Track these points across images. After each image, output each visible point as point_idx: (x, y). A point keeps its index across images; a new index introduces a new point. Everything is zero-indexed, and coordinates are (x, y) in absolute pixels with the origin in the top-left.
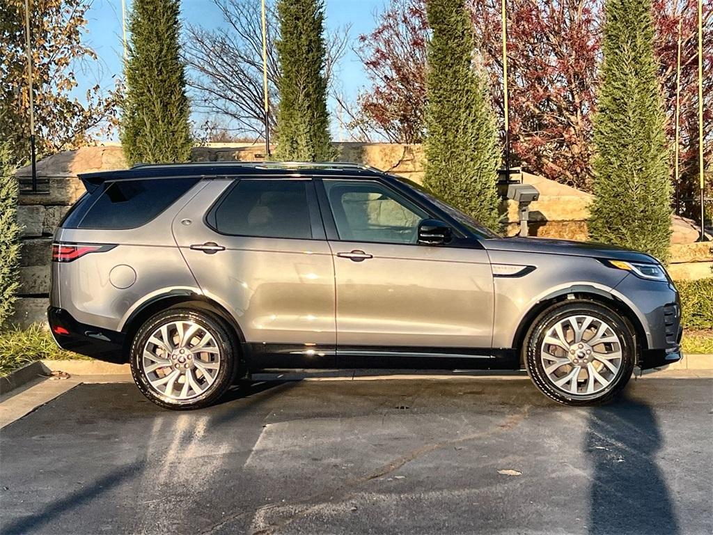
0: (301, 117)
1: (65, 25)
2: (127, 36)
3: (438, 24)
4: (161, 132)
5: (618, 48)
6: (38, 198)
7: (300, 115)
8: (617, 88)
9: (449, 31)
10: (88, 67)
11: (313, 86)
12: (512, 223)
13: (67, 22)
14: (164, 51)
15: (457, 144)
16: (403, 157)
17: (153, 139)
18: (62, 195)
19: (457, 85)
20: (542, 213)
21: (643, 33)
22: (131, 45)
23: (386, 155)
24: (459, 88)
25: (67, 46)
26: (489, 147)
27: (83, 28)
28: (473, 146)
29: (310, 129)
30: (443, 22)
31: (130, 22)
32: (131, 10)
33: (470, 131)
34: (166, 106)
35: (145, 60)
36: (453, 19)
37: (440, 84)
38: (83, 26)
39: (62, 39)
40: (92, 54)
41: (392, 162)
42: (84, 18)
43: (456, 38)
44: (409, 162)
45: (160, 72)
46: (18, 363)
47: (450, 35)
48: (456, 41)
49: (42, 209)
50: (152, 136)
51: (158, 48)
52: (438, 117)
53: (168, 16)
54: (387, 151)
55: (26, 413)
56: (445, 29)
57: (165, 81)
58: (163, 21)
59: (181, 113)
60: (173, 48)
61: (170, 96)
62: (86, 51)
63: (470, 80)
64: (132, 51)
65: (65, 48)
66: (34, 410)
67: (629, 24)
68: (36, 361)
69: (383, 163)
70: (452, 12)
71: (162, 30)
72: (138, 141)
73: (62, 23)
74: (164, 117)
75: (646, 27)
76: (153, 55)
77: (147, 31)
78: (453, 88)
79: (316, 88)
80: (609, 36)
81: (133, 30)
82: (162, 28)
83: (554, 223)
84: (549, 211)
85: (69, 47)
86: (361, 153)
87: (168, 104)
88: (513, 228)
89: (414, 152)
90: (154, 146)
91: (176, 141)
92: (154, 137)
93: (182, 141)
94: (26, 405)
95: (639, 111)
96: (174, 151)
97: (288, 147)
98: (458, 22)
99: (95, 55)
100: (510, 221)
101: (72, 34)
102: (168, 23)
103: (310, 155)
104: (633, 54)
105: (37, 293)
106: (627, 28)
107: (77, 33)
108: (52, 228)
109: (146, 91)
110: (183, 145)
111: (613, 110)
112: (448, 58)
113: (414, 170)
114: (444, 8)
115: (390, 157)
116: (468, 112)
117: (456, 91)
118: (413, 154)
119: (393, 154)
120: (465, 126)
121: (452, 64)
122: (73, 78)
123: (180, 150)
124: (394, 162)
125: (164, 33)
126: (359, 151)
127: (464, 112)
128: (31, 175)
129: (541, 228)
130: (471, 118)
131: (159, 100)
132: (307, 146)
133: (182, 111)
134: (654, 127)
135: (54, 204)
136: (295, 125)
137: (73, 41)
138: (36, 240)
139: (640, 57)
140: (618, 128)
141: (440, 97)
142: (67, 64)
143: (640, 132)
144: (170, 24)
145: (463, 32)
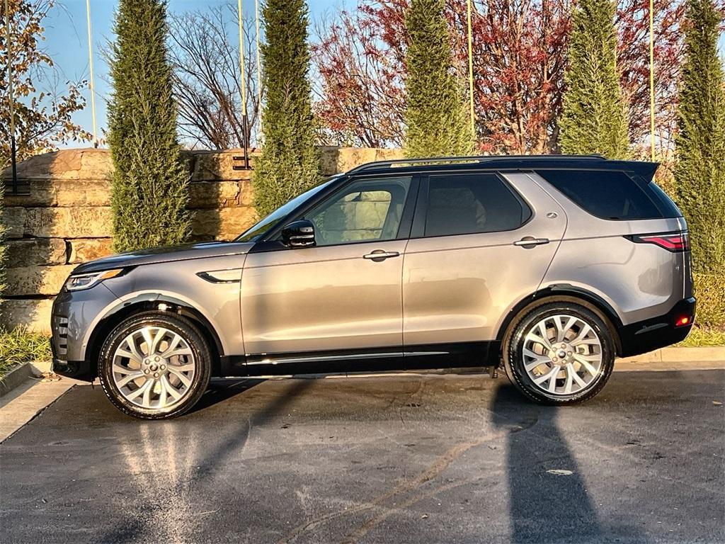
0: (288, 119)
1: (22, 32)
2: (115, 38)
3: (417, 31)
4: (150, 133)
5: (585, 56)
6: (19, 199)
7: (287, 118)
8: (585, 95)
9: (428, 38)
10: (43, 74)
11: (299, 90)
13: (24, 29)
14: (153, 53)
15: (437, 147)
17: (142, 141)
18: (43, 198)
19: (436, 90)
21: (608, 42)
22: (118, 47)
24: (438, 93)
25: (23, 53)
26: (468, 150)
27: (39, 35)
28: (452, 149)
29: (297, 131)
30: (422, 29)
31: (118, 24)
32: (118, 13)
33: (450, 135)
34: (154, 108)
35: (133, 62)
36: (432, 27)
37: (419, 89)
38: (39, 33)
39: (18, 46)
40: (48, 60)
42: (40, 25)
43: (434, 44)
45: (149, 74)
46: (9, 365)
47: (429, 41)
48: (434, 47)
49: (23, 211)
50: (140, 138)
51: (146, 51)
52: (419, 121)
53: (156, 18)
55: (31, 417)
56: (424, 36)
57: (153, 83)
58: (151, 24)
59: (169, 115)
60: (161, 51)
61: (158, 98)
62: (42, 58)
63: (447, 86)
64: (118, 53)
65: (21, 55)
66: (38, 415)
67: (594, 34)
68: (26, 363)
70: (430, 19)
71: (150, 33)
72: (125, 143)
73: (19, 30)
74: (152, 119)
75: (611, 36)
76: (142, 57)
77: (135, 33)
78: (433, 93)
79: (302, 91)
80: (576, 45)
81: (120, 33)
82: (150, 30)
85: (26, 54)
86: (335, 156)
87: (156, 105)
90: (143, 147)
91: (165, 142)
92: (143, 139)
93: (171, 143)
94: (29, 409)
95: (606, 116)
96: (163, 153)
97: (275, 149)
98: (437, 29)
99: (51, 62)
101: (28, 41)
102: (156, 25)
103: (297, 157)
104: (599, 62)
105: (20, 294)
106: (594, 37)
107: (33, 40)
108: (33, 230)
109: (134, 92)
110: (171, 147)
111: (580, 115)
112: (428, 64)
114: (423, 15)
115: (363, 160)
116: (446, 116)
117: (436, 96)
118: (384, 157)
119: (365, 158)
120: (445, 129)
121: (432, 70)
122: (31, 84)
123: (168, 152)
125: (152, 36)
126: (334, 154)
127: (443, 116)
128: (12, 177)
130: (450, 122)
131: (147, 102)
132: (294, 148)
133: (169, 114)
134: (619, 132)
135: (35, 205)
136: (282, 127)
137: (29, 48)
138: (18, 242)
139: (606, 65)
140: (585, 133)
141: (420, 101)
142: (25, 70)
143: (606, 137)
144: (158, 27)
145: (441, 39)
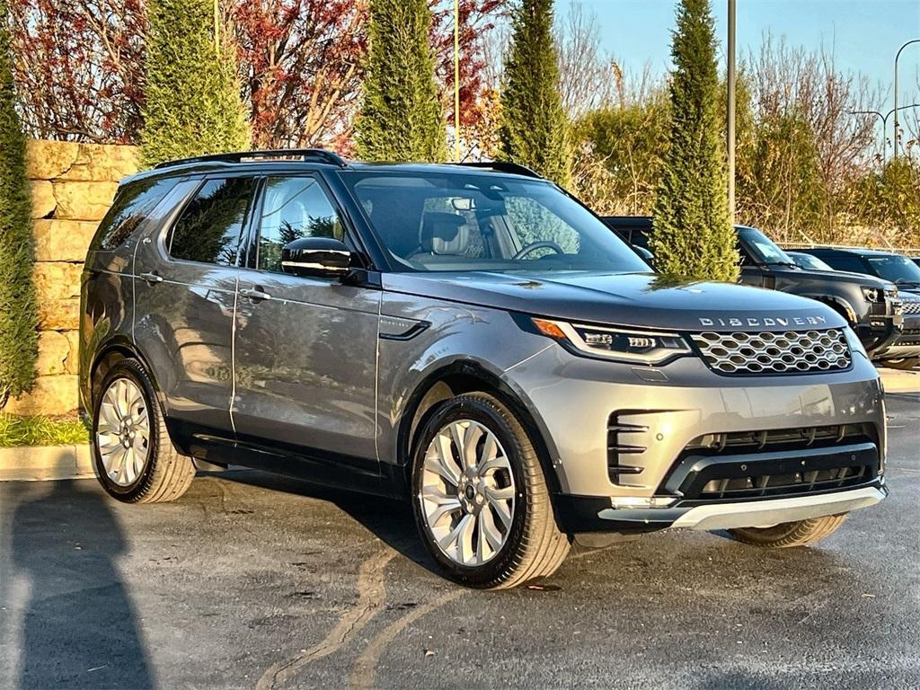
5: (392, 31)
16: (77, 160)
21: (422, 16)
23: (52, 154)
41: (61, 165)
44: (84, 168)
54: (55, 149)
69: (49, 166)
80: (379, 15)
89: (91, 153)
95: (420, 117)
104: (412, 41)
106: (403, 6)
111: (386, 114)
113: (90, 178)
115: (59, 157)
118: (90, 156)
119: (63, 154)
124: (64, 166)
134: (437, 140)
139: (420, 47)
140: (393, 138)
143: (422, 146)
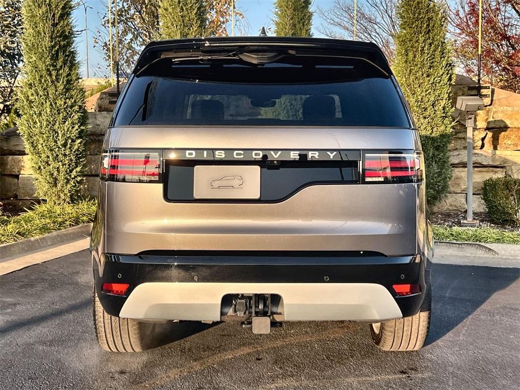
12: (480, 129)
20: (505, 121)
83: (514, 130)
84: (511, 119)
88: (480, 133)
100: (478, 128)
129: (503, 133)
